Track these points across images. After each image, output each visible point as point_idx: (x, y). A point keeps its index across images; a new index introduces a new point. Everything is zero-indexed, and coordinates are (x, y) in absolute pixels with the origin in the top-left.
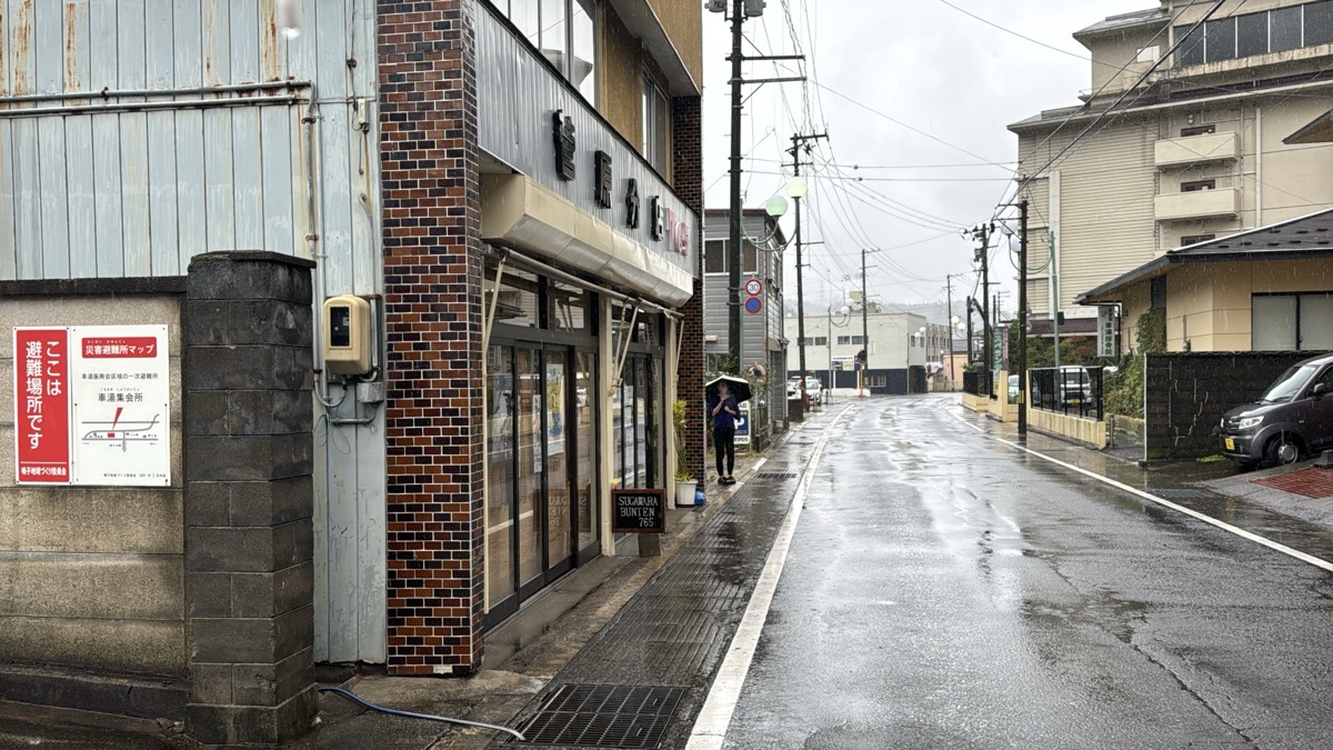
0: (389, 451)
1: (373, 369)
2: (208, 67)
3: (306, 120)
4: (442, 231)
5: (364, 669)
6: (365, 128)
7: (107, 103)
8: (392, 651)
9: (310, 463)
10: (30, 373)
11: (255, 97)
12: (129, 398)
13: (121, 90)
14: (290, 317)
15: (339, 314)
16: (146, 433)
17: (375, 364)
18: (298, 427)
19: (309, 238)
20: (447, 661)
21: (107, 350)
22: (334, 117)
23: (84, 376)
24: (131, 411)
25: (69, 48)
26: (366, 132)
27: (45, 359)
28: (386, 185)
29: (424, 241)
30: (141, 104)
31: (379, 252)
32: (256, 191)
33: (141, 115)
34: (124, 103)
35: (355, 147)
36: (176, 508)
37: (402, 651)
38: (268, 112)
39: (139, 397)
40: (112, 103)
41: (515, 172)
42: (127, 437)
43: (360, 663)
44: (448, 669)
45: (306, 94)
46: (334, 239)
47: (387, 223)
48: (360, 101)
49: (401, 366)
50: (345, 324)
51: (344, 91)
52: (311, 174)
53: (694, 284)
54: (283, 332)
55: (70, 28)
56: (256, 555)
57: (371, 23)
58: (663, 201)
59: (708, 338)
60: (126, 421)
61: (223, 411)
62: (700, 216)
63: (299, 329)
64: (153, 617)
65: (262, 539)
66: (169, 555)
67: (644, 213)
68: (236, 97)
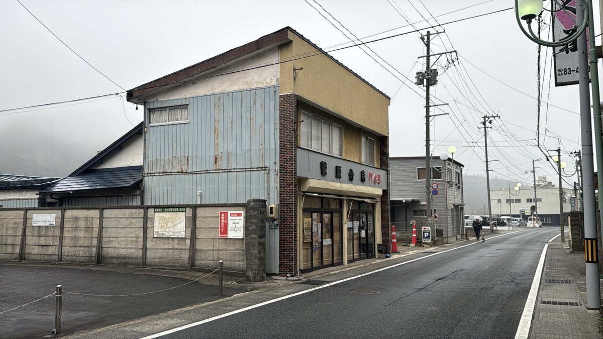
0: (280, 234)
2: (252, 164)
3: (267, 173)
4: (289, 193)
5: (275, 274)
6: (277, 175)
7: (234, 170)
8: (280, 271)
9: (265, 235)
10: (222, 219)
11: (259, 169)
12: (237, 223)
13: (237, 168)
14: (262, 210)
15: (271, 208)
16: (240, 229)
17: (277, 217)
18: (263, 228)
19: (267, 195)
20: (289, 274)
21: (234, 215)
22: (272, 172)
23: (230, 220)
24: (237, 225)
27: (224, 217)
28: (280, 185)
29: (286, 195)
30: (241, 170)
31: (279, 197)
32: (259, 186)
33: (240, 172)
34: (237, 170)
35: (275, 178)
36: (244, 242)
37: (282, 271)
38: (261, 172)
39: (239, 223)
40: (235, 170)
41: (308, 178)
42: (237, 230)
45: (267, 169)
46: (272, 194)
47: (280, 191)
48: (276, 170)
49: (282, 218)
50: (272, 210)
51: (273, 168)
52: (268, 183)
53: (384, 191)
54: (261, 213)
55: (228, 157)
56: (256, 250)
57: (279, 156)
58: (368, 171)
59: (422, 203)
60: (236, 227)
61: (252, 226)
62: (387, 171)
63: (264, 212)
64: (240, 262)
65: (257, 247)
66: (243, 250)
67: (357, 176)
68: (256, 169)
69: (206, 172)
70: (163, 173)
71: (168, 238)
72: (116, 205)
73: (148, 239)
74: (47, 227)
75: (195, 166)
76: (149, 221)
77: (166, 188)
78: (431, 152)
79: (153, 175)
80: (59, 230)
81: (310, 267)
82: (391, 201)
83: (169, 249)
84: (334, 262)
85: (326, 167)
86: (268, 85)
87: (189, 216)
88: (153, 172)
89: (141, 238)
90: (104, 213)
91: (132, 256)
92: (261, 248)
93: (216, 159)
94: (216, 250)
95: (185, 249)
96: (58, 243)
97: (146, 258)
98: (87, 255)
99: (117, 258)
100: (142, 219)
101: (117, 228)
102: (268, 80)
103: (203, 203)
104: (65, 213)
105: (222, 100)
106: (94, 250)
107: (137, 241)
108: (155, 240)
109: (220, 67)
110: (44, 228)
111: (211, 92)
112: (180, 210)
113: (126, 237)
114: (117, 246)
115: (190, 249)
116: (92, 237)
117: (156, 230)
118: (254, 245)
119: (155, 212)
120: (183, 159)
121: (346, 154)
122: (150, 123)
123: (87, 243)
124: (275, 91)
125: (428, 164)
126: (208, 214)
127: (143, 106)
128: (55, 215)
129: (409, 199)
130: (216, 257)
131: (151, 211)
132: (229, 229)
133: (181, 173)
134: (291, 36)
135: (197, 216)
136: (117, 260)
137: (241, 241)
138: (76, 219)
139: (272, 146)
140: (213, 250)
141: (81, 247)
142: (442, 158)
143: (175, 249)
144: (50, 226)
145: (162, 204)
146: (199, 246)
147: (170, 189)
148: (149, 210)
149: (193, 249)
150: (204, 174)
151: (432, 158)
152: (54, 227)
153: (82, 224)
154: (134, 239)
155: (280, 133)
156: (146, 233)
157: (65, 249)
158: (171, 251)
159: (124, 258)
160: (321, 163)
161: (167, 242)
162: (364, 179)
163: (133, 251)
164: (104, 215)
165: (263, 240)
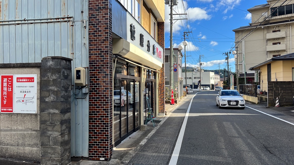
0: (90, 105)
1: (86, 85)
2: (49, 13)
3: (72, 25)
4: (103, 52)
5: (83, 158)
7: (25, 22)
8: (90, 154)
9: (70, 108)
10: (4, 86)
11: (60, 20)
12: (27, 92)
13: (29, 19)
14: (66, 72)
15: (78, 72)
16: (31, 100)
17: (87, 84)
18: (67, 99)
19: (72, 54)
20: (103, 157)
21: (22, 80)
23: (17, 87)
24: (28, 95)
25: (17, 9)
26: (85, 28)
27: (8, 82)
28: (90, 41)
29: (99, 54)
30: (33, 22)
31: (88, 57)
32: (59, 43)
33: (33, 25)
34: (29, 22)
35: (83, 32)
36: (38, 119)
37: (92, 154)
38: (63, 24)
39: (30, 92)
41: (121, 38)
42: (27, 101)
44: (103, 159)
45: (71, 19)
46: (78, 54)
47: (90, 50)
48: (84, 21)
49: (93, 84)
50: (79, 74)
51: (80, 19)
52: (72, 38)
54: (64, 76)
55: (17, 4)
56: (56, 131)
57: (87, 3)
58: (156, 46)
60: (27, 98)
61: (49, 96)
62: (164, 49)
63: (67, 75)
64: (32, 146)
65: (58, 127)
66: (36, 131)
67: (151, 48)
68: (55, 20)
78: (172, 45)
81: (119, 138)
84: (135, 127)
85: (134, 32)
92: (64, 127)
118: (53, 125)
125: (171, 53)
132: (15, 100)
137: (34, 117)
151: (173, 49)
160: (131, 25)
162: (155, 52)
165: (67, 116)
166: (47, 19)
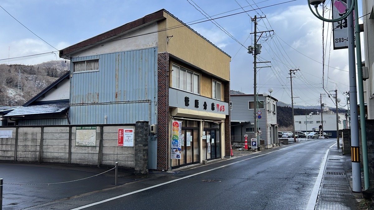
0: (158, 143)
1: (156, 133)
2: (140, 98)
3: (150, 104)
5: (155, 170)
6: (156, 105)
7: (128, 102)
8: (157, 168)
9: (148, 144)
10: (120, 134)
11: (144, 102)
15: (152, 127)
18: (146, 140)
19: (149, 118)
20: (164, 169)
21: (127, 131)
22: (153, 103)
23: (125, 134)
27: (121, 132)
28: (158, 112)
29: (162, 118)
30: (133, 102)
31: (157, 119)
32: (144, 112)
34: (130, 102)
35: (155, 107)
37: (159, 168)
38: (146, 103)
39: (131, 136)
40: (129, 102)
41: (176, 107)
43: (154, 169)
44: (164, 170)
45: (150, 101)
46: (153, 118)
47: (158, 116)
48: (156, 102)
49: (159, 133)
51: (154, 101)
52: (150, 110)
53: (227, 116)
54: (145, 129)
55: (124, 93)
56: (141, 154)
57: (157, 93)
58: (216, 103)
59: (252, 124)
60: (129, 139)
61: (139, 138)
62: (229, 103)
63: (147, 129)
64: (131, 161)
65: (142, 152)
66: (133, 154)
67: (209, 106)
68: (142, 102)
69: (110, 103)
70: (82, 104)
71: (85, 146)
72: (52, 125)
73: (72, 147)
74: (7, 139)
75: (103, 99)
76: (72, 135)
77: (84, 114)
78: (257, 92)
79: (76, 105)
80: (14, 141)
81: (178, 165)
82: (231, 122)
83: (86, 153)
84: (194, 162)
85: (189, 101)
86: (150, 47)
87: (99, 132)
88: (76, 103)
89: (67, 146)
90: (44, 129)
91: (62, 158)
92: (145, 152)
93: (117, 95)
94: (116, 154)
95: (96, 153)
96: (14, 149)
97: (71, 159)
98: (33, 157)
99: (53, 159)
100: (68, 134)
101: (52, 139)
102: (151, 44)
103: (108, 123)
104: (19, 129)
105: (120, 57)
106: (38, 153)
107: (65, 148)
108: (77, 147)
109: (119, 35)
110: (5, 140)
111: (113, 51)
112: (93, 128)
113: (58, 145)
114: (52, 151)
115: (99, 154)
116: (36, 145)
117: (77, 141)
118: (140, 151)
119: (76, 129)
120: (95, 94)
121: (202, 92)
122: (74, 72)
123: (33, 149)
124: (155, 51)
125: (255, 99)
126: (111, 131)
127: (70, 60)
128: (12, 131)
129: (244, 121)
130: (116, 158)
131: (74, 128)
132: (124, 140)
133: (94, 104)
134: (165, 15)
135: (104, 132)
136: (53, 160)
137: (132, 148)
138: (26, 134)
139: (153, 87)
140: (114, 154)
141: (29, 151)
142: (264, 95)
143: (89, 153)
144: (9, 138)
145: (81, 124)
146: (105, 151)
147: (87, 114)
148: (73, 128)
149: (101, 153)
150: (109, 105)
151: (258, 95)
152: (12, 139)
153: (30, 137)
154: (63, 147)
155: (158, 78)
156: (71, 143)
157: (19, 153)
158: (87, 155)
159: (57, 159)
160: (185, 98)
161: (84, 149)
162: (214, 108)
163: (62, 154)
164: (44, 131)
165: (146, 148)
166: (139, 101)
